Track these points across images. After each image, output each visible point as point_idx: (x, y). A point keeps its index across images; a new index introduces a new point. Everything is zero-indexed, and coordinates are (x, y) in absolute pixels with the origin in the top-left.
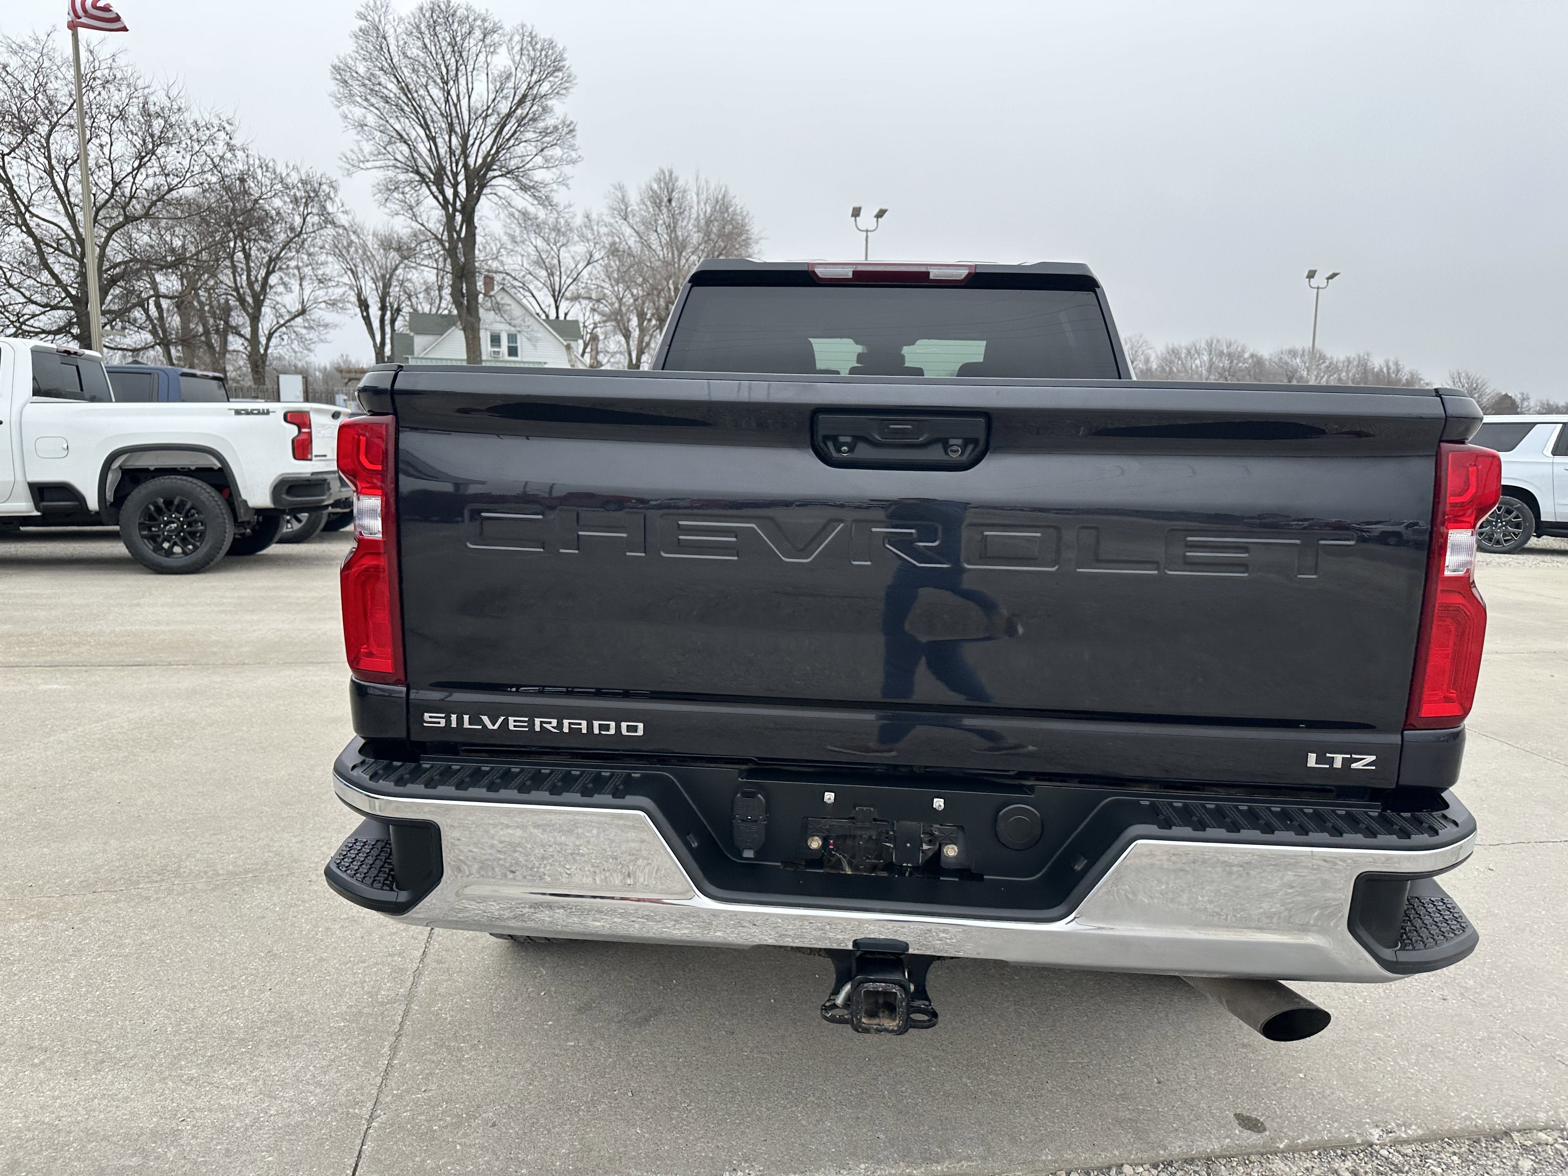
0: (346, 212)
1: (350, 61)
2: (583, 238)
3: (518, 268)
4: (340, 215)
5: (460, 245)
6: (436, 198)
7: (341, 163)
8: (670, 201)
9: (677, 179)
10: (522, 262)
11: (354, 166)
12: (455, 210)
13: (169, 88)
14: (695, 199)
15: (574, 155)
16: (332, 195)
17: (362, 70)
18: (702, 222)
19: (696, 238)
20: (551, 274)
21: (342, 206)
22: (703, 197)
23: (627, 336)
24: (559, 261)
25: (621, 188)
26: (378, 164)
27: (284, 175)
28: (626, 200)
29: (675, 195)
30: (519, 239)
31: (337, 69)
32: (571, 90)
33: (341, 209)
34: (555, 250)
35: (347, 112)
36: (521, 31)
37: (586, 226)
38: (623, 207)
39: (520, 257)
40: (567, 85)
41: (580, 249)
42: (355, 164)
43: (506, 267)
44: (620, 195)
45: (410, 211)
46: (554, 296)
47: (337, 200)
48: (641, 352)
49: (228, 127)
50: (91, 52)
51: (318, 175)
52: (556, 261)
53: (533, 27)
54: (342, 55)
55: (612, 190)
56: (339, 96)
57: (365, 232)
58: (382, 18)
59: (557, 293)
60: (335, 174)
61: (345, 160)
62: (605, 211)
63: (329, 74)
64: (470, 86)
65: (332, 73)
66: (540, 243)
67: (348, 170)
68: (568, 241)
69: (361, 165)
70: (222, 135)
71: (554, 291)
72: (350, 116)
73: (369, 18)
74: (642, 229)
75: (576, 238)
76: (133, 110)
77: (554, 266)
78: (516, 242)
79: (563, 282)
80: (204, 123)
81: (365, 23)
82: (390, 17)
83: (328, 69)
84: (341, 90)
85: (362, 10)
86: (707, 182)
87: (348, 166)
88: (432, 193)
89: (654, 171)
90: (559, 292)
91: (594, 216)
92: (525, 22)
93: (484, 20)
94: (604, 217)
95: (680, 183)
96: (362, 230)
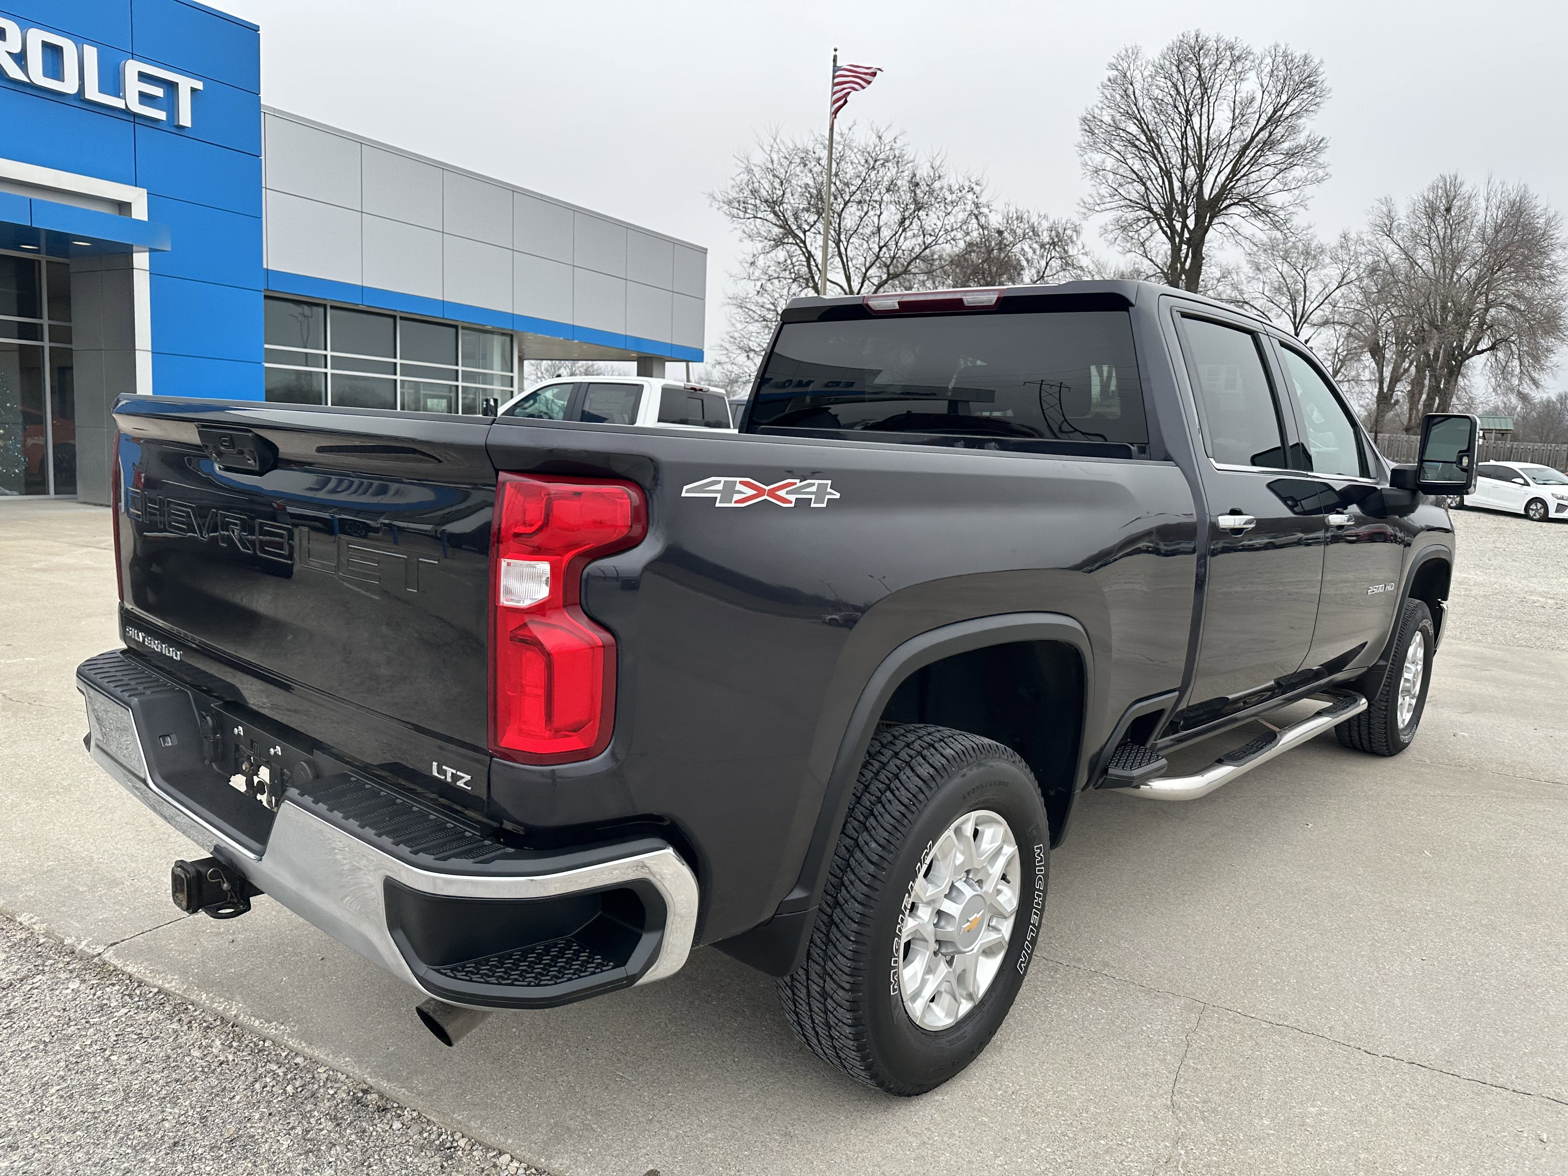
0: (1086, 254)
1: (1097, 111)
2: (1335, 259)
3: (1259, 295)
4: (1080, 256)
5: (1183, 277)
6: (1165, 233)
7: (1078, 208)
8: (1448, 210)
9: (1461, 185)
10: (1263, 290)
11: (1090, 210)
12: (1181, 242)
13: (934, 159)
14: (1483, 204)
15: (1321, 173)
16: (1075, 238)
17: (1107, 119)
18: (1489, 231)
19: (1478, 249)
20: (1293, 300)
21: (1083, 248)
22: (1494, 202)
23: (1380, 362)
24: (1305, 287)
25: (1388, 201)
26: (1113, 205)
27: (1036, 224)
28: (1393, 214)
29: (1457, 203)
30: (1262, 267)
31: (1085, 120)
32: (1322, 105)
33: (1082, 251)
34: (1302, 275)
35: (1087, 159)
36: (1273, 52)
37: (1342, 247)
38: (1388, 223)
39: (1261, 284)
40: (1318, 100)
41: (1333, 273)
42: (1090, 209)
43: (1245, 296)
44: (1385, 210)
45: (1142, 248)
46: (1294, 323)
47: (1079, 243)
48: (1394, 380)
49: (977, 189)
50: (880, 138)
51: (1064, 221)
52: (1300, 286)
53: (1287, 45)
54: (1090, 106)
55: (1376, 204)
56: (1084, 145)
57: (1108, 271)
58: (1132, 65)
59: (1298, 320)
60: (1076, 219)
61: (1082, 204)
62: (1367, 228)
63: (1078, 127)
64: (1211, 117)
65: (1081, 124)
66: (1286, 268)
67: (1085, 214)
68: (1317, 265)
69: (1097, 208)
70: (970, 196)
71: (1295, 317)
72: (1090, 163)
73: (1120, 68)
74: (1409, 244)
75: (1328, 260)
76: (903, 184)
77: (1297, 291)
78: (1259, 270)
79: (1306, 307)
80: (957, 186)
81: (1116, 73)
82: (1139, 63)
83: (1077, 122)
84: (1087, 139)
85: (1114, 61)
86: (1503, 184)
87: (1085, 211)
88: (1161, 228)
89: (1432, 178)
90: (1302, 317)
91: (1353, 235)
92: (1278, 42)
93: (1232, 48)
94: (1363, 236)
95: (1465, 190)
96: (1105, 268)
